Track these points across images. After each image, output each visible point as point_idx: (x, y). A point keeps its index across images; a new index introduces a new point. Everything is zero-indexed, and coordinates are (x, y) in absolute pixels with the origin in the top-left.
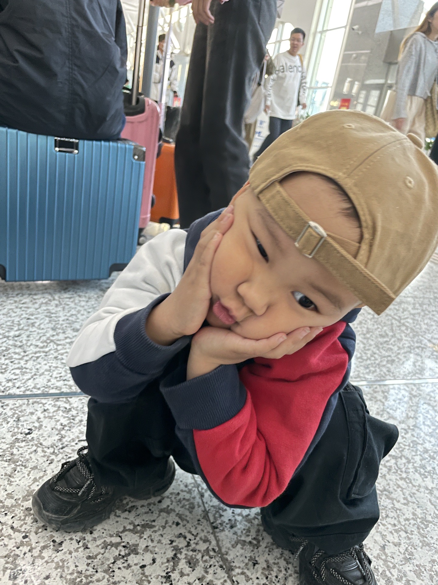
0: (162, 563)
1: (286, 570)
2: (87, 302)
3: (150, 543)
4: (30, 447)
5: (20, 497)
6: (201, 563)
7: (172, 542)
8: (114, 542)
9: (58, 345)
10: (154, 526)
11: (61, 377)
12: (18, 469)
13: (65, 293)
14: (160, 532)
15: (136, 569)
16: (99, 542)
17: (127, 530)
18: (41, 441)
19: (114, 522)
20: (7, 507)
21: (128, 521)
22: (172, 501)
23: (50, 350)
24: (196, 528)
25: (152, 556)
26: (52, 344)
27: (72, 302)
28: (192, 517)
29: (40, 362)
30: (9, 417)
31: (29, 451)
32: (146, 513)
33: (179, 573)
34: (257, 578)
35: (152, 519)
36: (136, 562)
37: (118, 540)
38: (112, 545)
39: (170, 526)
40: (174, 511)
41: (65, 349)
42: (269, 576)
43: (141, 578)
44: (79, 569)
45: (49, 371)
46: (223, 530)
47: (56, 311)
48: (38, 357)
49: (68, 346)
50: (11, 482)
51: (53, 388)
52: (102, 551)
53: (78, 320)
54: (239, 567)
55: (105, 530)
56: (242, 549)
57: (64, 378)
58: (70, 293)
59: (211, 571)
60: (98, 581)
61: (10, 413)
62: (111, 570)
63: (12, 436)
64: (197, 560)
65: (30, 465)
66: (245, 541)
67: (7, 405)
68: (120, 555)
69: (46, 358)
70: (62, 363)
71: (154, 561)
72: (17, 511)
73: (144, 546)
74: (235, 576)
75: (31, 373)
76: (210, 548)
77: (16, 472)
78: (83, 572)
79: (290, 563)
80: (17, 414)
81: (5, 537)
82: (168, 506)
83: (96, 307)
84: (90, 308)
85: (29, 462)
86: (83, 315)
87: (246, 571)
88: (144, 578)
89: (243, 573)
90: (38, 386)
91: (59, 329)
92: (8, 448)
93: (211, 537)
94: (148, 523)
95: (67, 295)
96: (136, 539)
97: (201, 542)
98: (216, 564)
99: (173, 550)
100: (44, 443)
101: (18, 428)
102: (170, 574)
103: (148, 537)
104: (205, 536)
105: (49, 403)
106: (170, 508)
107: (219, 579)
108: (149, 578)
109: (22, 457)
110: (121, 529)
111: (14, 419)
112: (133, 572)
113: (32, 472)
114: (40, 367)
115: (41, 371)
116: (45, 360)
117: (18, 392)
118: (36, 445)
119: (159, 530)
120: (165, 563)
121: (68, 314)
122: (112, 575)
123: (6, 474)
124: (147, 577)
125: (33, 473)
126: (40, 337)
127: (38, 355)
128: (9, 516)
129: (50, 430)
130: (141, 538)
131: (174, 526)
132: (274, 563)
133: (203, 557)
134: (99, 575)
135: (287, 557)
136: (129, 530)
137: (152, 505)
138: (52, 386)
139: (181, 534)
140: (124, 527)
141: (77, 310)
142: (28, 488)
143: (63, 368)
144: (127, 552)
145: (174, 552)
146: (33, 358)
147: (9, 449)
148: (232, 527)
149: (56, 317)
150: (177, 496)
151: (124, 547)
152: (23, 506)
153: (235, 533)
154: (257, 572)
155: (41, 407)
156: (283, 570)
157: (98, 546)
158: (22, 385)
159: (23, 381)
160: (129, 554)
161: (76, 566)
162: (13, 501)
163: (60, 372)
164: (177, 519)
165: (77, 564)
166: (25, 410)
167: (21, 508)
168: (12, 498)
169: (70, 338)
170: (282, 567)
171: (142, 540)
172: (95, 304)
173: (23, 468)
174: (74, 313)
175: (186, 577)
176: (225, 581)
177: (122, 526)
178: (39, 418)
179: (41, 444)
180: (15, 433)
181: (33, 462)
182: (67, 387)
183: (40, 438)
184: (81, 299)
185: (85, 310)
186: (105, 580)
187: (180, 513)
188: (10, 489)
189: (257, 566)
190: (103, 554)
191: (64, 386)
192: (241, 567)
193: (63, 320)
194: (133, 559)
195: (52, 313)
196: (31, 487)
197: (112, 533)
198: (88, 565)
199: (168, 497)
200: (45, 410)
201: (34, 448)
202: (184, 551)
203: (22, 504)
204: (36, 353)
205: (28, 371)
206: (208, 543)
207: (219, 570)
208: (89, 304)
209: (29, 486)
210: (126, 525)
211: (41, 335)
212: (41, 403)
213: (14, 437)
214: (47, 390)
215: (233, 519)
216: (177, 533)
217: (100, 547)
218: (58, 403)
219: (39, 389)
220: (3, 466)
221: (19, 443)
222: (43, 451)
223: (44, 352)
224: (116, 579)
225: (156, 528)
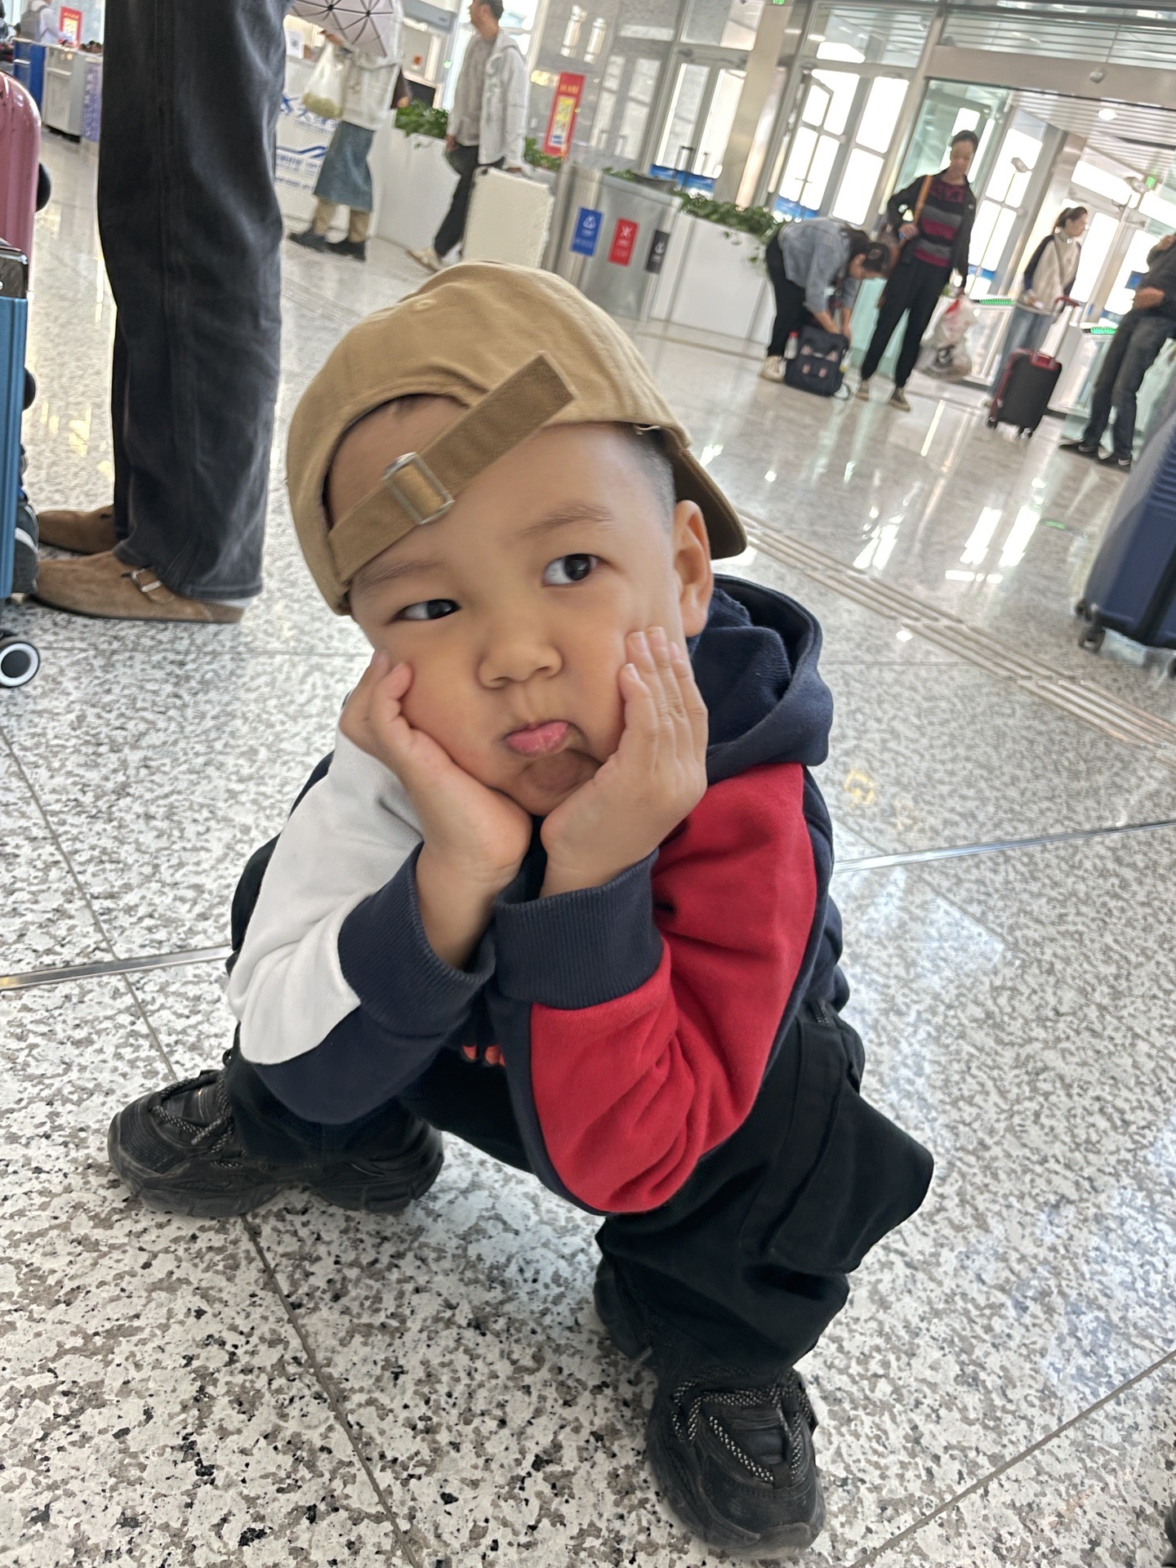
0: (171, 1416)
1: (469, 1374)
3: (132, 1373)
6: (267, 1395)
7: (189, 1360)
8: (35, 1386)
10: (139, 1329)
14: (157, 1342)
15: (106, 1442)
17: (67, 1352)
19: (30, 1337)
21: (68, 1328)
22: (179, 1260)
24: (248, 1316)
25: (142, 1402)
28: (233, 1290)
32: (112, 1300)
33: (216, 1431)
34: (406, 1407)
35: (132, 1313)
36: (101, 1425)
37: (48, 1378)
38: (33, 1395)
39: (182, 1323)
40: (188, 1282)
42: (433, 1397)
43: (121, 1462)
46: (316, 1309)
52: (9, 1415)
54: (361, 1390)
55: (9, 1360)
56: (365, 1344)
59: (294, 1411)
60: (8, 1490)
62: (39, 1457)
64: (259, 1391)
66: (370, 1326)
68: (56, 1416)
71: (148, 1415)
73: (118, 1384)
74: (352, 1412)
76: (288, 1357)
79: (478, 1357)
82: (170, 1273)
87: (377, 1395)
88: (127, 1461)
89: (371, 1402)
93: (288, 1331)
94: (121, 1326)
96: (94, 1369)
97: (263, 1348)
98: (306, 1392)
99: (194, 1380)
102: (192, 1438)
103: (127, 1359)
104: (273, 1331)
106: (174, 1277)
107: (316, 1427)
108: (142, 1459)
110: (52, 1352)
112: (98, 1451)
119: (154, 1335)
120: (178, 1414)
122: (43, 1468)
124: (134, 1455)
130: (108, 1364)
131: (192, 1319)
132: (443, 1365)
133: (270, 1382)
134: (10, 1476)
135: (471, 1345)
136: (75, 1350)
137: (127, 1278)
139: (210, 1336)
144: (74, 1405)
145: (198, 1384)
148: (336, 1298)
150: (192, 1245)
151: (65, 1394)
153: (346, 1311)
154: (403, 1393)
156: (462, 1375)
160: (82, 1410)
164: (198, 1302)
170: (460, 1369)
171: (110, 1368)
175: (235, 1437)
176: (330, 1428)
177: (54, 1343)
186: (28, 1484)
187: (204, 1284)
189: (402, 1378)
192: (366, 1387)
194: (92, 1420)
197: (28, 1366)
199: (166, 1251)
202: (223, 1377)
206: (280, 1347)
207: (313, 1406)
210: (62, 1338)
215: (338, 1277)
216: (201, 1336)
224: (56, 1476)
225: (145, 1334)
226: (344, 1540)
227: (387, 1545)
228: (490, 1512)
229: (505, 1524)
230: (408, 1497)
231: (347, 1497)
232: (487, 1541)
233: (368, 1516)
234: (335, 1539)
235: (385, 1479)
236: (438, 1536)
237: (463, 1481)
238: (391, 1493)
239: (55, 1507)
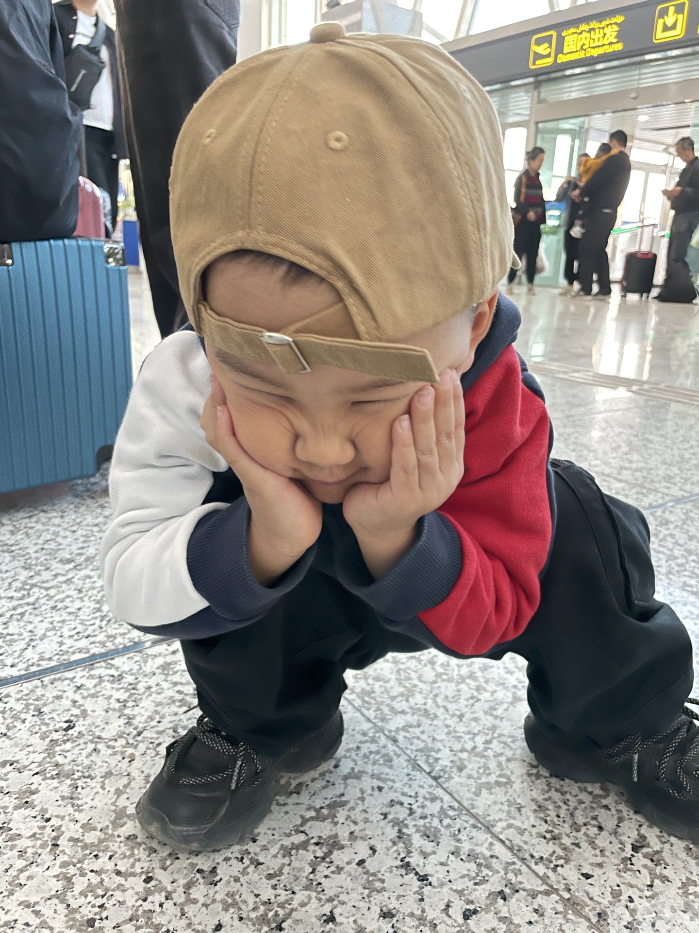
0: (388, 849)
1: (565, 803)
2: (62, 517)
3: (353, 827)
4: (82, 746)
5: (107, 823)
6: (443, 830)
7: (385, 816)
8: (296, 842)
9: (47, 589)
10: (346, 803)
11: (78, 633)
12: (80, 783)
13: (17, 511)
14: (360, 808)
15: (353, 869)
16: (274, 850)
17: (308, 820)
18: (97, 734)
19: (283, 815)
20: (92, 844)
21: (304, 807)
22: (355, 761)
23: (38, 599)
24: (410, 786)
25: (366, 843)
26: (35, 590)
27: (36, 522)
28: (395, 773)
29: (31, 620)
30: (20, 712)
31: (84, 753)
32: (324, 788)
33: (420, 854)
34: (534, 826)
35: (338, 794)
36: (346, 859)
37: (302, 837)
38: (297, 847)
39: (371, 795)
40: (366, 773)
41: (63, 592)
42: (548, 819)
43: (368, 880)
44: (264, 898)
45: (54, 628)
46: (450, 778)
47: (16, 541)
48: (22, 614)
49: (64, 586)
50: (78, 806)
51: (74, 653)
52: (286, 860)
53: (61, 547)
54: (501, 820)
55: (274, 829)
56: (491, 794)
57: (86, 634)
58: (28, 510)
59: (463, 836)
60: (303, 905)
61: (19, 707)
62: (315, 883)
63: (43, 739)
64: (436, 828)
65: (98, 772)
66: (488, 783)
67: (8, 696)
68: (316, 858)
69: (36, 612)
70: (70, 613)
71: (373, 849)
72: (114, 846)
73: (347, 834)
74: (501, 833)
75: (23, 639)
76: (445, 806)
77: (79, 789)
78: (273, 900)
79: (566, 793)
80: (32, 704)
81: (113, 890)
82: (353, 769)
83: (81, 522)
84: (72, 526)
85: (94, 770)
86: (65, 537)
87: (511, 821)
88: (371, 878)
89: (510, 826)
90: (47, 656)
91: (36, 565)
92: (44, 758)
93: (439, 792)
94: (335, 801)
95: (20, 515)
96: (330, 828)
97: (428, 803)
98: (466, 825)
99: (393, 826)
100: (104, 735)
101: (47, 725)
102: (407, 860)
103: (346, 819)
104: (430, 793)
105: (79, 675)
106: (356, 770)
107: (482, 844)
108: (380, 876)
109: (77, 765)
110: (299, 821)
111: (32, 713)
112: (350, 875)
113: (107, 782)
114: (35, 627)
115: (40, 632)
116: (36, 615)
117: (15, 672)
118: (92, 741)
119: (357, 804)
120: (392, 847)
121: (40, 541)
122: (319, 889)
123: (63, 798)
124: (374, 875)
125: (110, 783)
126: (10, 584)
127: (19, 611)
128: (104, 858)
129: (104, 713)
130: (336, 824)
131: (376, 793)
132: (546, 800)
133: (441, 821)
134: (301, 896)
135: (558, 787)
136: (312, 819)
137: (328, 775)
138: (71, 650)
139: (392, 801)
140: (302, 817)
141: (51, 532)
142: (113, 808)
143: (75, 620)
144: (324, 849)
145: (397, 828)
146: (15, 617)
147: (48, 760)
148: (461, 769)
149: (20, 549)
150: (359, 752)
151: (317, 844)
152: (119, 836)
153: (470, 777)
154: (528, 818)
155: (69, 685)
156: (561, 804)
157: (275, 856)
158: (17, 661)
159: (16, 654)
160: (330, 853)
161: (257, 896)
162: (98, 833)
163: (73, 627)
164: (376, 783)
165: (256, 892)
166: (43, 695)
167: (119, 840)
168: (95, 829)
169: (64, 575)
170: (557, 800)
171: (339, 825)
172: (77, 517)
173: (88, 780)
174: (49, 537)
175: (433, 856)
176: (491, 844)
177: (298, 817)
178: (75, 702)
179: (99, 737)
180: (45, 733)
181: (101, 767)
182: (98, 645)
183: (93, 728)
184: (49, 516)
185: (65, 529)
186: (314, 900)
187: (376, 772)
188: (83, 818)
189: (523, 810)
190: (289, 865)
191: (93, 646)
192: (504, 818)
193: (36, 552)
194: (340, 857)
195: (12, 545)
196: (117, 804)
197: (287, 831)
198: (274, 887)
199: (345, 757)
200: (78, 688)
201: (91, 746)
202: (410, 822)
203: (116, 833)
204: (14, 609)
205: (15, 637)
206: (438, 801)
207: (474, 833)
208: (67, 519)
209: (114, 804)
210: (302, 813)
211: (9, 580)
212: (66, 679)
213: (48, 740)
214: (63, 657)
215: (456, 758)
216: (387, 801)
217: (279, 856)
218: (96, 672)
219: (50, 659)
220: (50, 787)
221: (60, 745)
222: (109, 747)
223: (28, 604)
224: (330, 893)
225: (352, 804)
226: (530, 908)
227: (560, 908)
228: (618, 881)
229: (632, 886)
230: (560, 878)
231: (521, 883)
232: (624, 898)
233: (541, 892)
234: (525, 909)
235: (541, 869)
236: (591, 899)
237: (591, 864)
238: (548, 877)
239: (337, 912)
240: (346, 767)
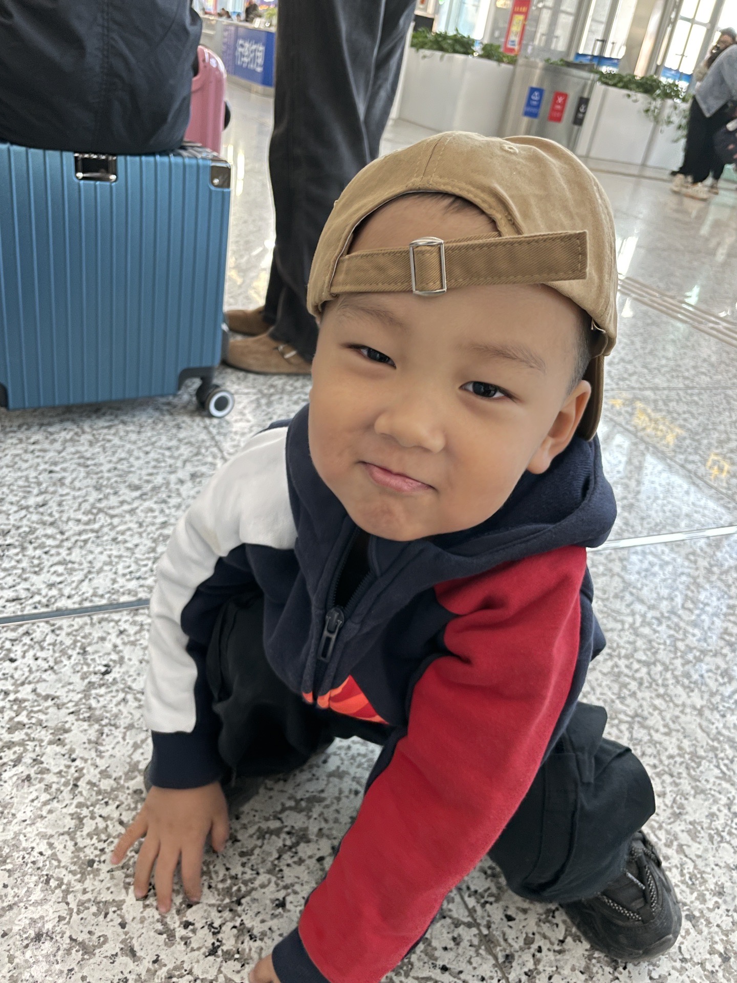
2: (139, 432)
3: (323, 825)
4: (114, 694)
5: (121, 774)
8: (272, 827)
9: (112, 517)
10: (324, 800)
11: (131, 573)
12: (106, 730)
13: (98, 418)
14: (335, 807)
15: (312, 863)
16: (252, 830)
17: (287, 809)
18: (129, 683)
19: (267, 798)
20: (105, 791)
21: (287, 795)
22: (342, 760)
23: (102, 527)
25: (330, 842)
26: (101, 516)
27: (114, 434)
29: (92, 549)
30: (68, 647)
31: (115, 701)
32: (309, 780)
35: (320, 789)
36: (309, 853)
37: (278, 824)
38: (271, 832)
39: (347, 797)
41: (126, 523)
44: (233, 872)
45: (110, 563)
47: (93, 454)
48: (86, 541)
49: (128, 517)
50: (101, 752)
51: (123, 594)
52: (259, 843)
53: (133, 469)
55: (256, 811)
57: (138, 575)
58: (108, 418)
60: (263, 886)
61: (68, 642)
62: (277, 869)
63: (83, 679)
65: (123, 722)
67: (60, 628)
68: (285, 846)
69: (98, 541)
70: (128, 549)
72: (122, 797)
73: (316, 830)
75: (82, 570)
77: (104, 736)
78: (239, 876)
80: (79, 641)
81: (114, 838)
82: (338, 767)
83: (155, 442)
84: (147, 445)
85: (119, 719)
86: (138, 458)
90: (100, 592)
91: (106, 486)
92: (81, 699)
94: (315, 796)
95: (101, 423)
96: (303, 820)
100: (134, 686)
101: (88, 665)
103: (320, 815)
105: (124, 617)
106: (341, 770)
109: (107, 712)
110: (279, 808)
111: (78, 650)
112: (309, 868)
113: (128, 733)
114: (95, 558)
115: (98, 565)
116: (98, 545)
117: (70, 604)
118: (123, 690)
119: (332, 803)
121: (115, 459)
122: (279, 875)
123: (90, 741)
125: (131, 735)
126: (80, 504)
127: (84, 537)
128: (113, 805)
129: (137, 663)
130: (309, 817)
131: (352, 796)
134: (263, 878)
136: (291, 808)
138: (121, 590)
140: (283, 804)
141: (126, 449)
142: (128, 760)
143: (130, 558)
144: (294, 840)
146: (80, 544)
147: (84, 701)
149: (95, 465)
152: (128, 788)
155: (113, 627)
157: (251, 836)
158: (73, 592)
159: (74, 585)
160: (297, 844)
161: (228, 869)
162: (112, 782)
163: (127, 564)
165: (228, 866)
166: (90, 634)
167: (127, 792)
168: (110, 777)
169: (129, 503)
171: (312, 820)
172: (153, 436)
173: (113, 728)
174: (123, 455)
177: (279, 803)
178: (115, 646)
179: (130, 688)
180: (85, 673)
181: (126, 717)
182: (146, 589)
183: (126, 677)
184: (128, 429)
185: (140, 448)
186: (272, 885)
187: (358, 775)
188: (102, 764)
190: (261, 847)
191: (141, 589)
193: (109, 471)
194: (304, 850)
195: (88, 459)
196: (133, 757)
197: (267, 815)
198: (243, 865)
199: (335, 754)
200: (121, 632)
201: (121, 695)
203: (126, 785)
204: (80, 534)
205: (76, 566)
208: (143, 436)
209: (130, 756)
210: (283, 800)
211: (80, 500)
212: (112, 620)
213: (87, 681)
214: (114, 597)
217: (255, 837)
218: (139, 619)
219: (102, 596)
220: (81, 729)
221: (96, 688)
222: (136, 699)
223: (92, 531)
224: (288, 881)
225: (328, 802)
226: (450, 936)
227: (476, 941)
228: (535, 929)
229: (545, 937)
230: (486, 914)
231: (450, 910)
232: (534, 946)
233: (464, 923)
234: (445, 935)
235: (471, 902)
236: (506, 940)
237: (518, 908)
238: (475, 911)
239: (289, 899)
240: (333, 764)
